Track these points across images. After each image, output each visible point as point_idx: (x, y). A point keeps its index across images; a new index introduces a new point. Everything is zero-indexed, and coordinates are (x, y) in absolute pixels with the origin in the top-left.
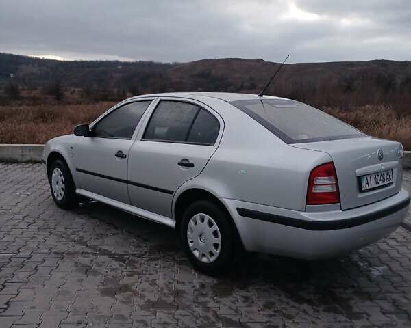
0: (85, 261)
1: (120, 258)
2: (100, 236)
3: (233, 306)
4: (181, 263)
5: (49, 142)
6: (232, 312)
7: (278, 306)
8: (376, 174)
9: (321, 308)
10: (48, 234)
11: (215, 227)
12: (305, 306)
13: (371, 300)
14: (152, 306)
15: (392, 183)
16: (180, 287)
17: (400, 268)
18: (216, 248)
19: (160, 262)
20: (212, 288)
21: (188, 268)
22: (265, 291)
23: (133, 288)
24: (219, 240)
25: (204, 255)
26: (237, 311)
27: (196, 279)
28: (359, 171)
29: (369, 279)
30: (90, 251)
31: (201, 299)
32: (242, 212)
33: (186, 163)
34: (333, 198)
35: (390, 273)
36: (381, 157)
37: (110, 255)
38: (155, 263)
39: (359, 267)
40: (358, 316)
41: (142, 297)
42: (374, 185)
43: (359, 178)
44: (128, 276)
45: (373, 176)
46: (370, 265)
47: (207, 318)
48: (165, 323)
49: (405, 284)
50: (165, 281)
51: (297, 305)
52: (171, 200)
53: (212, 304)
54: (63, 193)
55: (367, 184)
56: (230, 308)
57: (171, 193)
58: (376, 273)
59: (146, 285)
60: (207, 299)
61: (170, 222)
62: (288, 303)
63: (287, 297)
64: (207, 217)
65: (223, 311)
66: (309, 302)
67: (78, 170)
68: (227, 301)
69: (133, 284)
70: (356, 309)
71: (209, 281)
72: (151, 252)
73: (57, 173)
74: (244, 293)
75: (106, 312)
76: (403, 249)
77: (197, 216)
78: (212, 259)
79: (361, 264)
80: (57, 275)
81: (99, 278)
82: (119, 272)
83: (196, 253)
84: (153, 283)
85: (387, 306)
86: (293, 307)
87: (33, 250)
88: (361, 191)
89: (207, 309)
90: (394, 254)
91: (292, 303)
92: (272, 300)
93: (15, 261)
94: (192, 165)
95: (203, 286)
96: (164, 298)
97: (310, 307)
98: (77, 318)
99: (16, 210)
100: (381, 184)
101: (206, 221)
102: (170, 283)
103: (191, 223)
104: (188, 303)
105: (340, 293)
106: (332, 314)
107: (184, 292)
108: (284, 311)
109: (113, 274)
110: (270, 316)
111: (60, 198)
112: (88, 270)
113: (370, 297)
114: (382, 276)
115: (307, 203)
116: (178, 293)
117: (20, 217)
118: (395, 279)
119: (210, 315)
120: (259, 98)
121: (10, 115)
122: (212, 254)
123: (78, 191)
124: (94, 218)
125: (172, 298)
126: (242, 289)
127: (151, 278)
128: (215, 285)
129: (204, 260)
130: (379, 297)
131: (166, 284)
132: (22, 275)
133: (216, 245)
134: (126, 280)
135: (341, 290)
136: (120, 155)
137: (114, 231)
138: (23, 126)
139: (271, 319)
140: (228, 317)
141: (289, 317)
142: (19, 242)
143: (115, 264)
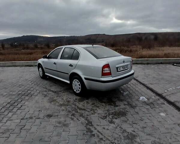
0: (45, 93)
1: (55, 92)
2: (51, 86)
3: (83, 104)
4: (71, 93)
5: (39, 60)
6: (83, 106)
7: (96, 104)
8: (123, 67)
9: (107, 104)
10: (37, 86)
11: (79, 83)
12: (103, 104)
13: (122, 101)
14: (61, 105)
15: (128, 69)
16: (70, 100)
17: (132, 92)
18: (80, 89)
19: (66, 93)
20: (78, 100)
21: (73, 94)
22: (93, 100)
23: (57, 100)
24: (80, 87)
25: (77, 91)
26: (84, 106)
27: (75, 97)
28: (117, 66)
29: (123, 95)
30: (47, 90)
31: (75, 103)
32: (86, 79)
33: (71, 65)
34: (109, 74)
35: (129, 94)
36: (124, 62)
37: (53, 91)
38: (64, 93)
39: (121, 92)
40: (117, 106)
41: (59, 103)
42: (122, 70)
43: (117, 68)
44: (57, 97)
45: (122, 67)
46: (124, 91)
47: (75, 108)
48: (63, 110)
49: (132, 97)
50: (66, 98)
51: (101, 103)
52: (68, 76)
53: (77, 104)
54: (42, 74)
55: (120, 69)
56: (82, 105)
57: (68, 74)
58: (125, 94)
59: (60, 99)
60: (76, 103)
61: (68, 82)
62: (99, 103)
63: (99, 101)
64: (77, 80)
65: (80, 106)
66: (104, 103)
67: (45, 68)
68: (82, 103)
69: (57, 99)
70: (117, 104)
71: (78, 98)
72: (64, 90)
73: (40, 69)
74: (87, 101)
75: (47, 107)
76: (134, 87)
77: (75, 80)
78: (79, 92)
79: (122, 91)
80: (37, 98)
81: (48, 98)
82: (54, 96)
83: (75, 90)
84: (63, 99)
85: (126, 103)
86: (100, 104)
87: (32, 91)
88: (118, 72)
89: (76, 105)
90: (131, 88)
91: (100, 103)
92: (94, 102)
93: (26, 94)
94: (72, 66)
95: (76, 99)
96: (64, 103)
97: (104, 104)
98: (39, 109)
99: (30, 80)
100: (124, 69)
101: (77, 81)
102: (67, 99)
103: (73, 82)
104: (71, 104)
105: (114, 100)
106: (110, 106)
107: (70, 101)
108: (97, 105)
109: (52, 96)
110: (93, 107)
111: (41, 76)
112: (45, 96)
113: (122, 100)
114: (126, 94)
115: (102, 76)
116: (69, 102)
117: (30, 81)
118: (130, 95)
119: (76, 107)
120: (92, 46)
121: (35, 53)
122: (79, 91)
123: (46, 74)
124: (50, 81)
125: (67, 103)
126: (87, 100)
127: (62, 97)
128: (80, 99)
129: (77, 92)
130: (124, 100)
131: (66, 99)
132: (27, 98)
133: (80, 88)
134: (55, 98)
135: (114, 99)
136: (55, 63)
137: (55, 85)
138: (38, 56)
139: (93, 108)
140: (81, 107)
141: (98, 107)
142: (28, 88)
143: (53, 94)
